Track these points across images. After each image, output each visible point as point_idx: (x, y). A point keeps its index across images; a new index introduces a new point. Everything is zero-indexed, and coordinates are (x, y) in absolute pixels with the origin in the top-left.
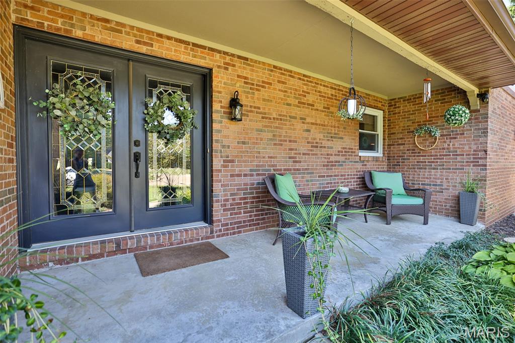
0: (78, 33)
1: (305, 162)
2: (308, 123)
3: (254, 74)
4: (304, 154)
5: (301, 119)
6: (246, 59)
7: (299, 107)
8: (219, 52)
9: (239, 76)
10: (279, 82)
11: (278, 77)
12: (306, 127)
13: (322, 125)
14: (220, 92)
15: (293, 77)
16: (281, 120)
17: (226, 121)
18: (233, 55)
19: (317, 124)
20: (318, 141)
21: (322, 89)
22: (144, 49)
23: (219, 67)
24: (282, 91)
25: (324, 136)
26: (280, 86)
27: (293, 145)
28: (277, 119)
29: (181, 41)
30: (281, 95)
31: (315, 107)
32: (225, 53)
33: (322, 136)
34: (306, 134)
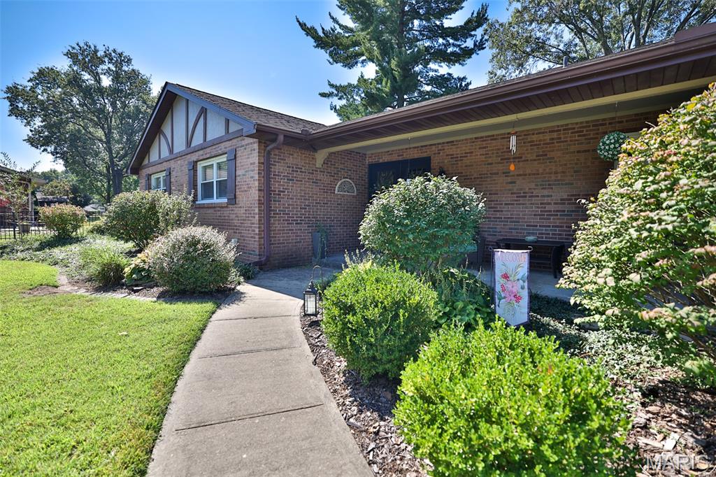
0: (381, 161)
1: (508, 211)
2: (513, 176)
3: (458, 149)
4: (506, 204)
5: (504, 173)
6: (453, 142)
7: (501, 163)
8: (435, 145)
9: (447, 155)
10: (480, 148)
11: (480, 145)
12: (509, 179)
13: (534, 174)
14: (434, 169)
15: (495, 139)
16: (481, 178)
18: (443, 143)
19: (526, 175)
20: (527, 190)
21: (535, 138)
22: (400, 158)
23: (434, 154)
24: (483, 155)
25: (536, 185)
26: (483, 151)
28: (478, 178)
29: (415, 148)
30: (483, 158)
31: (523, 159)
32: (438, 144)
33: (533, 185)
34: (510, 186)
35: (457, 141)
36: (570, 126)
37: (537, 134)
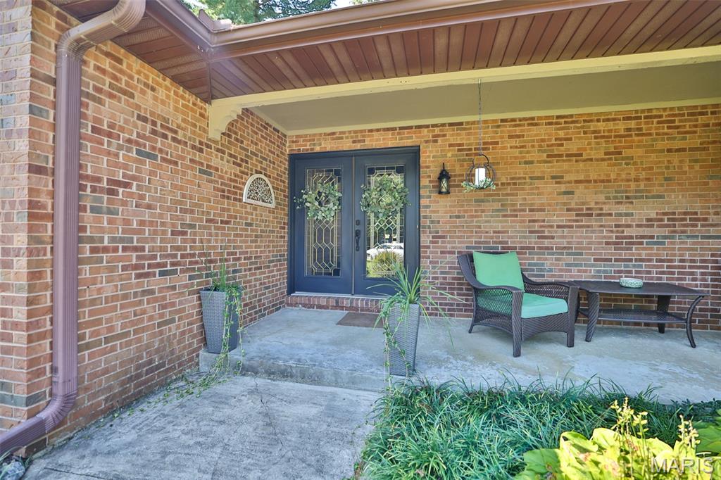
0: (317, 149)
1: (563, 237)
2: (570, 182)
3: (472, 137)
4: (558, 227)
5: (553, 177)
6: (461, 124)
7: (549, 162)
8: (427, 126)
9: (450, 145)
10: (510, 137)
11: (509, 131)
12: (562, 188)
13: (603, 181)
14: (428, 167)
15: (536, 124)
16: (515, 184)
17: (434, 195)
18: (443, 125)
19: (589, 181)
20: (592, 205)
21: (601, 126)
22: (358, 146)
23: (427, 142)
24: (516, 147)
25: (608, 198)
26: (514, 142)
27: (537, 216)
28: (509, 184)
29: (388, 129)
30: (516, 152)
31: (585, 157)
32: (434, 126)
33: (602, 198)
34: (565, 198)
35: (468, 123)
36: (655, 113)
37: (604, 121)
